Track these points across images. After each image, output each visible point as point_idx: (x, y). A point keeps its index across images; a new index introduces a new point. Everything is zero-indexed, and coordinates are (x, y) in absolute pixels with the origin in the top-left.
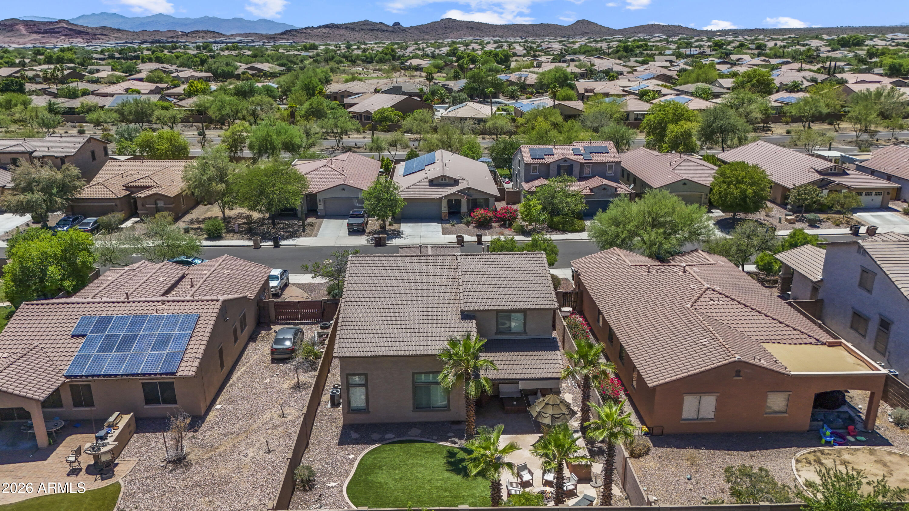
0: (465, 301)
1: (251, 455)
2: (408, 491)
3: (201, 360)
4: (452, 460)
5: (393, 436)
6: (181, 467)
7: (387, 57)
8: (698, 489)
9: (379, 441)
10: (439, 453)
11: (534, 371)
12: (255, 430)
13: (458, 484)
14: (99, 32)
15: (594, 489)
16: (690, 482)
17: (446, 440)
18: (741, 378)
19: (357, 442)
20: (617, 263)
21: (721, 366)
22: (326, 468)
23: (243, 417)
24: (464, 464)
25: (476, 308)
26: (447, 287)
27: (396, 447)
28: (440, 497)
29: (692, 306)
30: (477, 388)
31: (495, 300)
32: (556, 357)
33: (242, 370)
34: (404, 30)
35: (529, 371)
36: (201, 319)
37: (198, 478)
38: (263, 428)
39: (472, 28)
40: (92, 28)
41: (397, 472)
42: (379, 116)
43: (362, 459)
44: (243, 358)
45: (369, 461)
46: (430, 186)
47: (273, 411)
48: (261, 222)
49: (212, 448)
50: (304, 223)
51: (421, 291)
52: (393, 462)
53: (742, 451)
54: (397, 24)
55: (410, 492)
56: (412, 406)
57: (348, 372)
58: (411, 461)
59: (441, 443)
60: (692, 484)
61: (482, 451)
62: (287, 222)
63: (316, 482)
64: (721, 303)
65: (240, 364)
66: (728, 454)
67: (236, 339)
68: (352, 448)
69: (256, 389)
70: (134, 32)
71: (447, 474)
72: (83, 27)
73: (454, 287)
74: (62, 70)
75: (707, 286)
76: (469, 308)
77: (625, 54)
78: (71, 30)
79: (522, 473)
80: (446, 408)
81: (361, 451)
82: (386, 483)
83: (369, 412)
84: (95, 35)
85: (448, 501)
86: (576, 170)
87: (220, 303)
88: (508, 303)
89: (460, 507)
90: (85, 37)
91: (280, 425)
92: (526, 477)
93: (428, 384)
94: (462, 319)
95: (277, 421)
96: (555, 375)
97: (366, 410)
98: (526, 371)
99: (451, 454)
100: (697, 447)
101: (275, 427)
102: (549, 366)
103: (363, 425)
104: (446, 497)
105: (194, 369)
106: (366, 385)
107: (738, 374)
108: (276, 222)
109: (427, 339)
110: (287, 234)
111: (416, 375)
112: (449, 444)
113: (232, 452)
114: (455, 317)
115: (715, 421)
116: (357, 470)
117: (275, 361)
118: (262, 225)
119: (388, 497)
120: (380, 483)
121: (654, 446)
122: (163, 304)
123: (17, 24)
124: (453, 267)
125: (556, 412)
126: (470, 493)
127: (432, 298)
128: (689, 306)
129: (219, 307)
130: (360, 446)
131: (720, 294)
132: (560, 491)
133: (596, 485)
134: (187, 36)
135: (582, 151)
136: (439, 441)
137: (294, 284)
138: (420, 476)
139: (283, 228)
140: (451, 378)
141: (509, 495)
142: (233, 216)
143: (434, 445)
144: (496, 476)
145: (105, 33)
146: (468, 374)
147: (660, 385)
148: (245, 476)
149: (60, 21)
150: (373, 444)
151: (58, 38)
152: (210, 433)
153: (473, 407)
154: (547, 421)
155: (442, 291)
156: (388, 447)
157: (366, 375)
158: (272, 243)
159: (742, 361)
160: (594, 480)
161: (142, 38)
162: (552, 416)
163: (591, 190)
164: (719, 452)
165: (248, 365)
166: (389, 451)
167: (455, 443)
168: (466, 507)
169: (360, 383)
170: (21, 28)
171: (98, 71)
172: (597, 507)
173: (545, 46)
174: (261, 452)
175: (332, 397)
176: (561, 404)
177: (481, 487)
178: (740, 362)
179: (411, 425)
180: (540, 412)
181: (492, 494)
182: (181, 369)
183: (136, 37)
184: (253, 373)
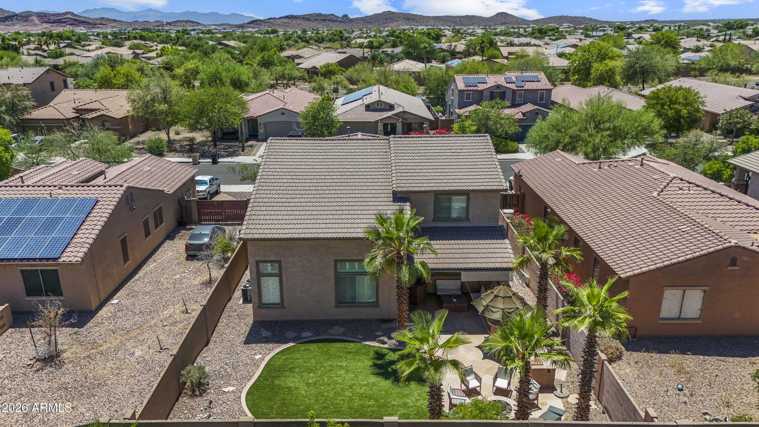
0: (398, 181)
1: (138, 353)
2: (323, 398)
3: (92, 245)
4: (380, 362)
5: (311, 334)
6: (51, 366)
7: (336, 38)
8: (695, 402)
9: (293, 340)
10: (364, 354)
11: (480, 260)
12: (151, 326)
13: (386, 391)
14: (98, 22)
15: (560, 400)
16: (682, 393)
17: (373, 340)
18: (737, 268)
19: (267, 340)
20: (563, 162)
21: (713, 252)
22: (225, 370)
23: (141, 312)
24: (394, 367)
25: (411, 189)
26: (378, 170)
27: (313, 347)
28: (362, 406)
29: (659, 195)
30: (411, 274)
31: (432, 181)
32: (504, 246)
33: (151, 266)
34: (352, 20)
35: (473, 260)
36: (100, 203)
37: (67, 379)
38: (160, 324)
39: (409, 19)
40: (92, 19)
41: (312, 375)
42: (324, 69)
43: (270, 360)
44: (156, 254)
45: (278, 363)
46: (366, 110)
47: (176, 307)
48: (203, 144)
49: (94, 344)
50: (243, 145)
51: (347, 173)
52: (308, 364)
53: (738, 357)
54: (345, 16)
55: (326, 400)
56: (334, 300)
57: (258, 258)
58: (329, 363)
59: (367, 343)
60: (685, 395)
61: (417, 344)
62: (228, 144)
63: (210, 386)
64: (692, 192)
65: (151, 260)
66: (722, 361)
67: (147, 233)
68: (260, 347)
69: (163, 284)
70: (127, 22)
71: (373, 379)
72: (86, 18)
73: (385, 170)
74: (58, 43)
75: (672, 175)
76: (402, 189)
77: (540, 36)
78: (75, 20)
79: (468, 378)
80: (376, 304)
81: (270, 350)
82: (296, 388)
83: (284, 307)
84: (95, 24)
85: (373, 412)
86: (509, 95)
87: (123, 188)
88: (448, 184)
89: (387, 419)
90: (87, 26)
91: (181, 322)
92: (473, 383)
93: (353, 275)
94: (394, 201)
95: (178, 316)
96: (505, 266)
97: (281, 305)
98: (470, 260)
99: (379, 355)
100: (683, 352)
101: (175, 323)
102: (497, 255)
103: (276, 322)
104: (369, 406)
105: (81, 255)
106: (280, 275)
107: (733, 262)
108: (218, 143)
109: (353, 221)
110: (227, 153)
111: (338, 264)
112: (377, 344)
113: (116, 350)
114: (387, 199)
115: (700, 322)
116: (262, 373)
117: (191, 257)
118: (204, 146)
119: (298, 406)
120: (289, 388)
121: (628, 350)
122: (60, 188)
123: (31, 16)
124: (384, 151)
125: (508, 305)
126: (401, 402)
127: (360, 180)
128: (655, 194)
129: (122, 192)
130: (271, 345)
131: (690, 183)
132: (525, 400)
133: (562, 395)
134: (171, 25)
135: (514, 80)
136: (365, 341)
137: (225, 193)
138: (339, 380)
139: (224, 149)
140: (379, 260)
141: (452, 406)
142: (178, 139)
143: (359, 344)
144: (437, 378)
145: (103, 23)
146: (400, 257)
147: (635, 275)
148: (125, 377)
149: (66, 13)
150: (286, 343)
151: (64, 27)
152: (97, 329)
153: (405, 299)
154: (497, 316)
155: (371, 173)
156: (303, 347)
157: (279, 262)
158: (211, 161)
159: (739, 247)
160: (559, 389)
161: (133, 27)
162: (503, 309)
163: (524, 114)
164: (710, 358)
165: (159, 261)
166: (304, 351)
167: (384, 343)
168: (394, 419)
169: (273, 272)
170: (35, 18)
171: (89, 45)
172: (568, 422)
173: (470, 31)
174: (151, 351)
175: (245, 292)
176: (513, 298)
177: (416, 394)
178: (737, 247)
179: (332, 323)
180: (487, 306)
181: (431, 403)
182: (65, 254)
183: (129, 26)
184: (163, 269)
